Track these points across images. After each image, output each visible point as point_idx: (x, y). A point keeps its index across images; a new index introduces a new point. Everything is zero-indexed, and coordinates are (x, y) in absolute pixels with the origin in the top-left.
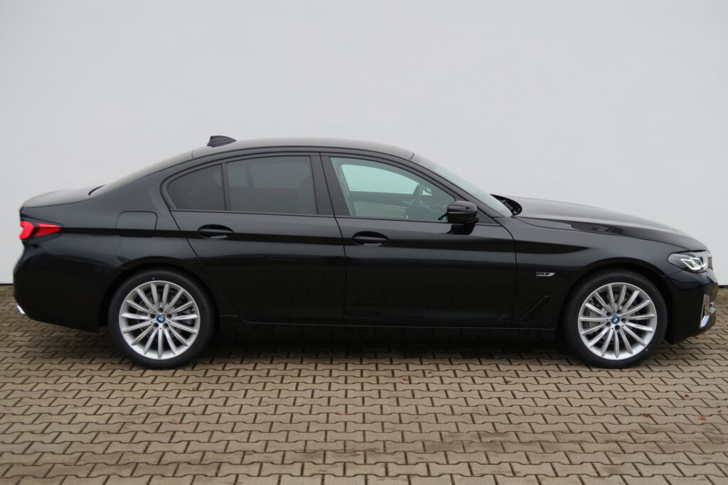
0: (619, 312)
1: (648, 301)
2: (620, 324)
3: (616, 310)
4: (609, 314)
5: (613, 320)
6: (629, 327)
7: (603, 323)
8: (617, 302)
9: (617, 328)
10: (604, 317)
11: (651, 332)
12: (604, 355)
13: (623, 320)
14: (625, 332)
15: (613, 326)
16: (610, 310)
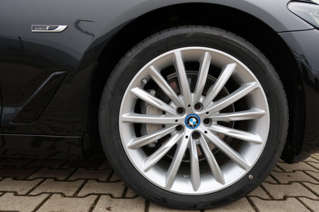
0: (198, 106)
1: (254, 83)
2: (201, 128)
3: (193, 103)
4: (180, 111)
5: (187, 121)
6: (218, 134)
7: (171, 125)
8: (193, 88)
9: (196, 135)
10: (171, 115)
11: (258, 143)
12: (170, 184)
13: (207, 121)
14: (210, 143)
15: (188, 132)
16: (184, 105)
